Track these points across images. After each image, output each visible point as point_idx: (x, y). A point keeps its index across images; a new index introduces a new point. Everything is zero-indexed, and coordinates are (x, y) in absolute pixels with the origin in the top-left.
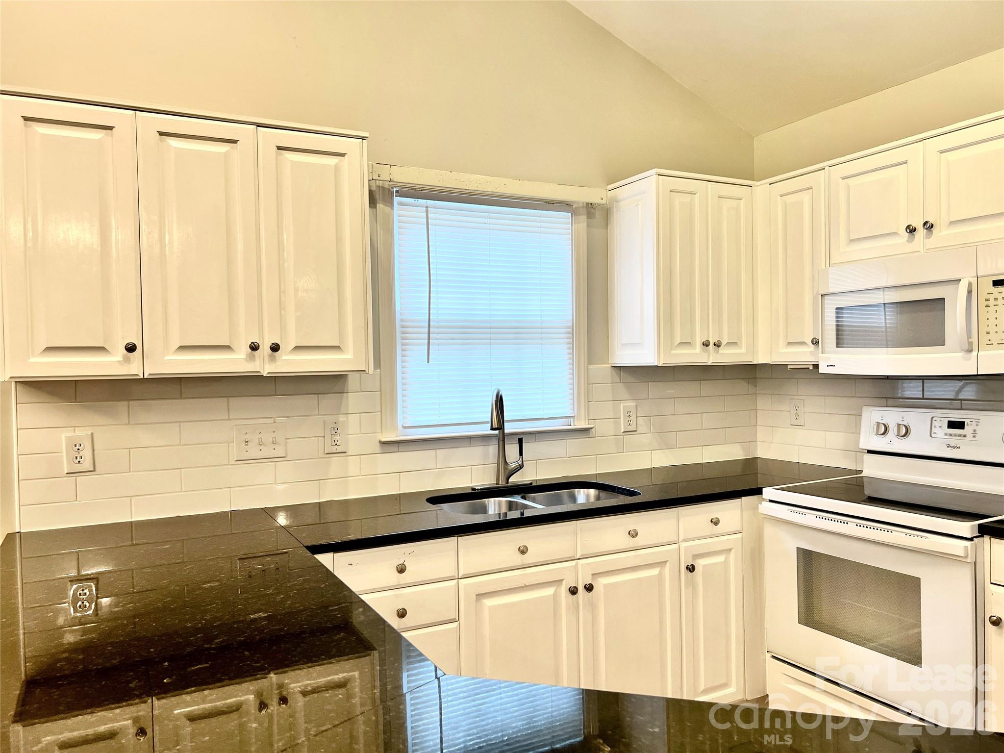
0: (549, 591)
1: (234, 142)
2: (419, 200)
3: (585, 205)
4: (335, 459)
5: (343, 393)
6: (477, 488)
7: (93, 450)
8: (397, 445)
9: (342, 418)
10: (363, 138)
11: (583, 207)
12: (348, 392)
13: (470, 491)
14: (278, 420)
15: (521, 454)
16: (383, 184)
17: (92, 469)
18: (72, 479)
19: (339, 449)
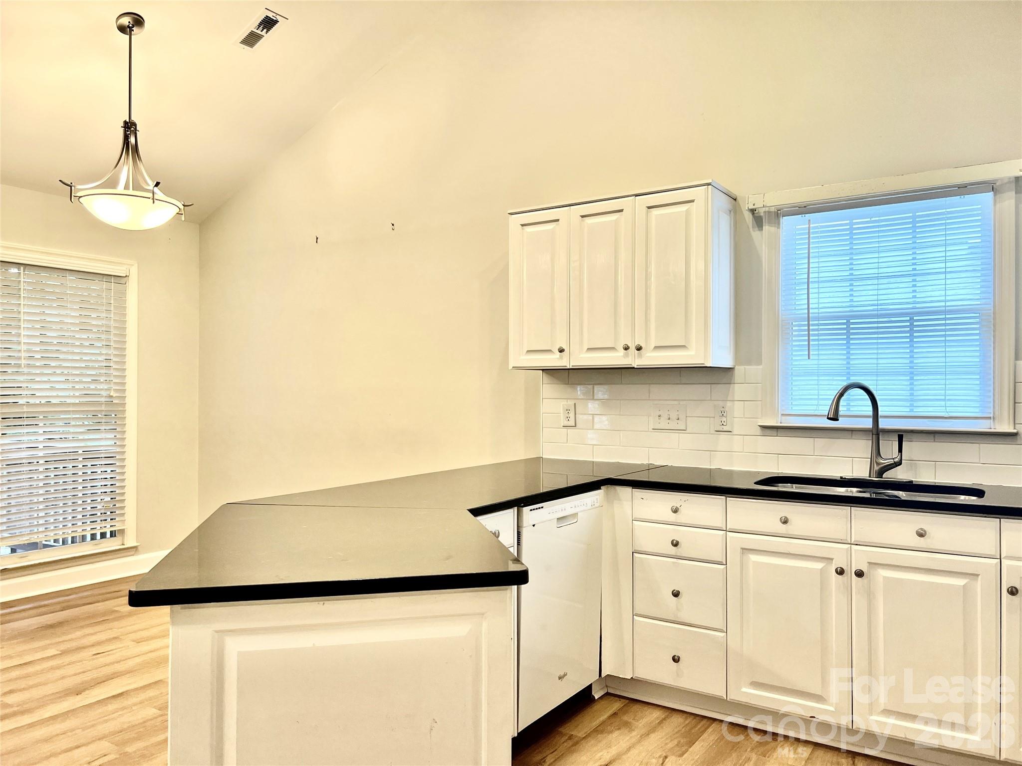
0: (819, 565)
1: (621, 211)
2: (806, 215)
3: (1014, 179)
4: (723, 436)
5: (730, 384)
6: (847, 477)
7: (575, 414)
8: (776, 430)
9: (729, 404)
10: (708, 184)
11: (1010, 182)
12: (734, 383)
13: (839, 479)
14: (681, 403)
15: (900, 450)
16: (769, 209)
17: (574, 425)
18: (565, 430)
19: (725, 428)
